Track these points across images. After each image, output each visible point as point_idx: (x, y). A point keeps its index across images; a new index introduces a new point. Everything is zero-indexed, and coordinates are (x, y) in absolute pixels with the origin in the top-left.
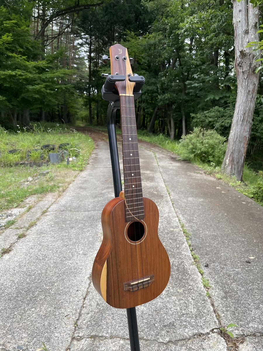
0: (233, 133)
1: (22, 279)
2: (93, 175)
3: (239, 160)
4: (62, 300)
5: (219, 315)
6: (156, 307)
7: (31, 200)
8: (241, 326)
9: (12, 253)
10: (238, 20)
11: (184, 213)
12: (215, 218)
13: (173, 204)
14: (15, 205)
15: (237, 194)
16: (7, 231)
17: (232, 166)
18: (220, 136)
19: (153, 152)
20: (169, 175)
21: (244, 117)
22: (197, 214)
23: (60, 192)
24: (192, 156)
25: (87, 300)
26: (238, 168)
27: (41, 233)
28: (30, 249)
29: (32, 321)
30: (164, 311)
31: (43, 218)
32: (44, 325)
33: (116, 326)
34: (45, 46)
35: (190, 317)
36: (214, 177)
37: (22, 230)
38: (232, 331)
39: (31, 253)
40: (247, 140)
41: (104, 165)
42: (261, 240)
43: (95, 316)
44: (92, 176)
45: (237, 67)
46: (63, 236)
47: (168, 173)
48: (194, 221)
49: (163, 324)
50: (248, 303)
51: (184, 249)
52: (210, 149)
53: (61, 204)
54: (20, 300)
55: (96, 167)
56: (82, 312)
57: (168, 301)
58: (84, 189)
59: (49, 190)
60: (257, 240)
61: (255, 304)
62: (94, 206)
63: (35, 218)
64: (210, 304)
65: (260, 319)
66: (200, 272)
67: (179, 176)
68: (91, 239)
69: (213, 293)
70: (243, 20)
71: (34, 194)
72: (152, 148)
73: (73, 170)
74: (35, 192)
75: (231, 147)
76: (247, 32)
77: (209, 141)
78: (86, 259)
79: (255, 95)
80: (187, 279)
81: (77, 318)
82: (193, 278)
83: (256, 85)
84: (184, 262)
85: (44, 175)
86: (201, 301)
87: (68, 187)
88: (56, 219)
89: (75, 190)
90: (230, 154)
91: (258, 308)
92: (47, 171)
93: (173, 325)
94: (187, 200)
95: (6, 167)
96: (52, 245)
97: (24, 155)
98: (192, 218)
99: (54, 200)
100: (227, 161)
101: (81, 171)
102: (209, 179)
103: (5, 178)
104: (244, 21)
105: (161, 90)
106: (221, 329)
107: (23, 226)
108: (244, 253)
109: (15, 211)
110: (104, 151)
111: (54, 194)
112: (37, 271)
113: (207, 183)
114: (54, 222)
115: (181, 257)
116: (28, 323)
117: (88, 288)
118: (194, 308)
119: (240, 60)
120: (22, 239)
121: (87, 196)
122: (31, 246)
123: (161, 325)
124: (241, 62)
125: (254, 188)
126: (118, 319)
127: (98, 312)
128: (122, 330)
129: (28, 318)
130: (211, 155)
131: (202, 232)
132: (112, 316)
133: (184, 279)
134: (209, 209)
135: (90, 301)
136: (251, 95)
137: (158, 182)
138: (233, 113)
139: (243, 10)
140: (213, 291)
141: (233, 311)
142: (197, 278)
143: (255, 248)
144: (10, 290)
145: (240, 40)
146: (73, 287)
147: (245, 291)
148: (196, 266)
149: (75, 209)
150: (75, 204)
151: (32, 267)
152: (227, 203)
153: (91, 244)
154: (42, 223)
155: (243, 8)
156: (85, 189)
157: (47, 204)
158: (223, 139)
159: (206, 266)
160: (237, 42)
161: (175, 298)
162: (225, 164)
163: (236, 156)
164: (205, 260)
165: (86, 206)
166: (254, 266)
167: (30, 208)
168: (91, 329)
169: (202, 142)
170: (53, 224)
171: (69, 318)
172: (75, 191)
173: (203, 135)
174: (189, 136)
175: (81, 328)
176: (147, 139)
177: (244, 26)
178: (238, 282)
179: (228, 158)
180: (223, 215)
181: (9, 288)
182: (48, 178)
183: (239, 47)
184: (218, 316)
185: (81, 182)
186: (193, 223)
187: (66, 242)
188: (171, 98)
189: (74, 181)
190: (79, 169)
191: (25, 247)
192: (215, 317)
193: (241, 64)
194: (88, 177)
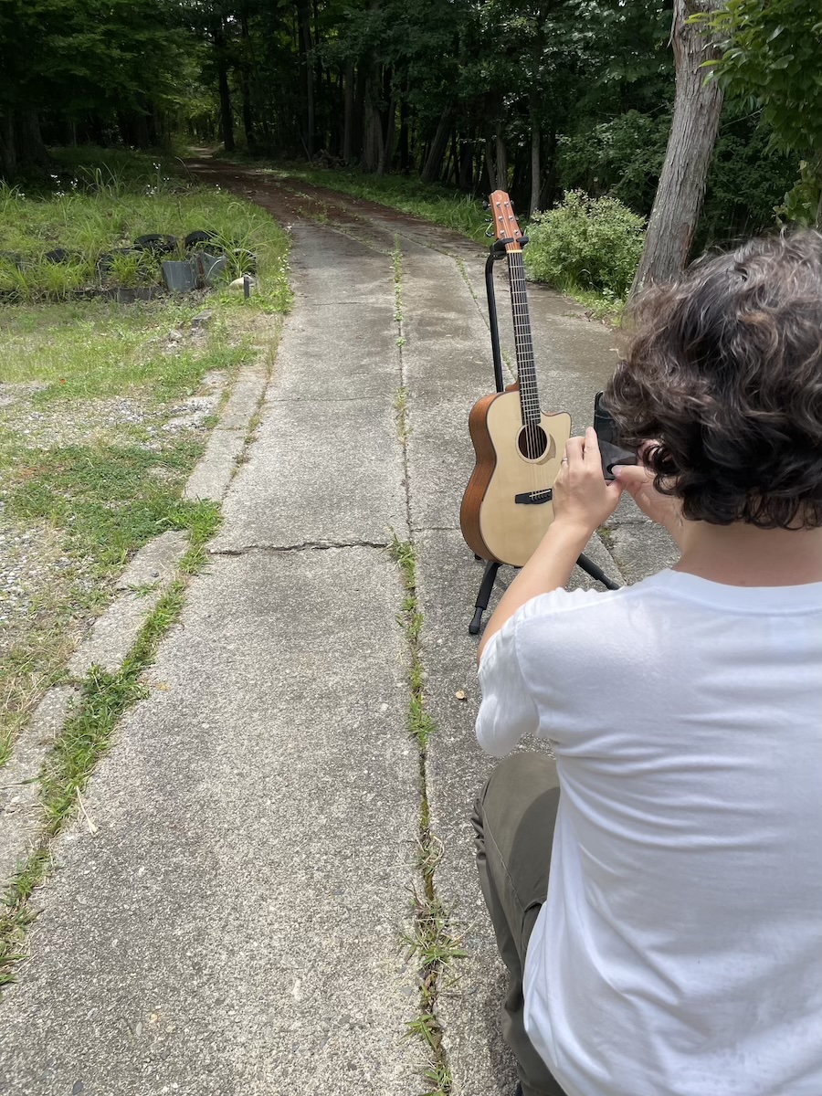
2: (321, 324)
7: (214, 380)
9: (254, 462)
14: (188, 390)
16: (215, 432)
18: (630, 215)
19: (452, 256)
21: (685, 174)
23: (264, 363)
24: (557, 270)
31: (265, 412)
36: (609, 324)
37: (242, 431)
40: (690, 232)
45: (677, 41)
52: (604, 251)
53: (285, 389)
55: (316, 302)
58: (316, 358)
63: (250, 412)
71: (213, 369)
73: (266, 312)
75: (651, 250)
77: (603, 228)
79: (716, 116)
83: (719, 90)
87: (276, 353)
88: (295, 414)
90: (647, 268)
95: (50, 301)
96: (316, 451)
97: (91, 269)
99: (263, 380)
100: (641, 284)
101: (286, 313)
102: (597, 330)
107: (239, 426)
109: (199, 402)
111: (255, 368)
112: (317, 480)
113: (591, 340)
114: (294, 418)
119: (685, 21)
120: (254, 445)
122: (280, 452)
130: (605, 266)
136: (707, 118)
149: (321, 396)
150: (316, 387)
154: (271, 420)
156: (318, 356)
157: (254, 388)
158: (637, 222)
162: (636, 293)
163: (661, 274)
165: (341, 391)
167: (225, 396)
169: (584, 233)
170: (294, 422)
172: (298, 362)
173: (588, 212)
174: (552, 214)
175: (417, 523)
179: (644, 278)
181: (289, 497)
185: (299, 341)
187: (339, 445)
189: (281, 338)
190: (278, 308)
191: (270, 454)
193: (687, 33)
194: (310, 329)
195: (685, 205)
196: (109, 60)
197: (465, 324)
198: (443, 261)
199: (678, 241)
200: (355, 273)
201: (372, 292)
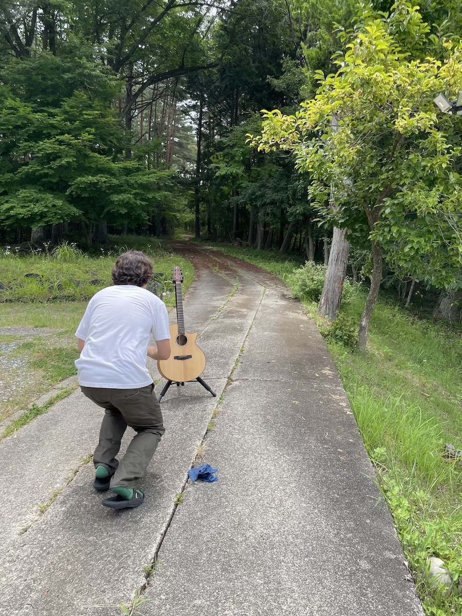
2: (187, 311)
3: (334, 301)
11: (252, 341)
12: (273, 344)
17: (327, 306)
19: (265, 287)
20: (264, 313)
21: (338, 257)
24: (301, 294)
26: (333, 308)
40: (341, 280)
67: (274, 315)
72: (268, 281)
90: (325, 294)
94: (263, 334)
98: (255, 344)
113: (295, 321)
134: (275, 339)
137: (247, 319)
152: (295, 337)
159: (241, 363)
162: (321, 304)
163: (330, 296)
169: (312, 279)
174: (300, 270)
179: (324, 298)
180: (281, 343)
195: (338, 269)
196: (135, 205)
197: (247, 313)
198: (259, 288)
199: (337, 283)
200: (215, 292)
201: (217, 300)
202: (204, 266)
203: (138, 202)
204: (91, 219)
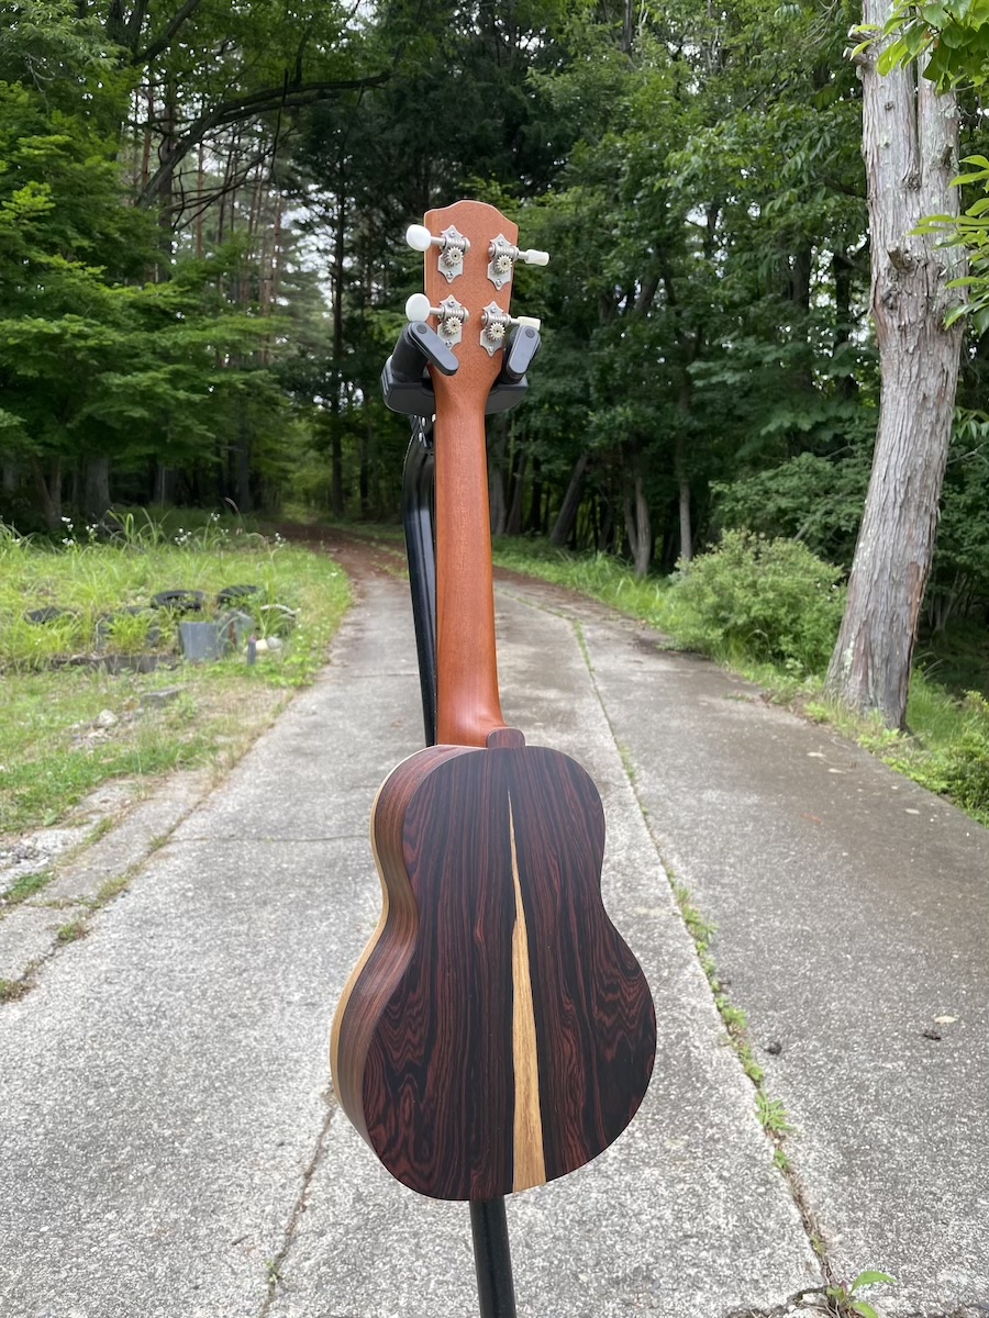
0: (865, 550)
1: (68, 1098)
2: (346, 704)
3: (891, 653)
4: (220, 1181)
5: (822, 1240)
6: (581, 1208)
7: (108, 797)
8: (907, 1282)
9: (32, 1000)
10: (883, 139)
11: (689, 848)
12: (804, 869)
13: (645, 814)
14: (49, 815)
15: (887, 777)
16: (14, 913)
17: (866, 674)
18: (819, 562)
19: (569, 619)
20: (628, 704)
21: (906, 493)
22: (737, 853)
23: (217, 766)
24: (716, 634)
25: (318, 1180)
26: (888, 681)
27: (146, 922)
28: (99, 986)
29: (107, 1260)
30: (613, 1225)
31: (152, 866)
32: (151, 1276)
33: (429, 1280)
34: (174, 229)
35: (713, 1247)
36: (801, 714)
37: (72, 910)
38: (875, 1299)
39: (107, 1001)
40: (921, 577)
41: (387, 668)
42: (977, 953)
43: (347, 1245)
44: (340, 707)
45: (880, 310)
46: (228, 934)
47: (625, 697)
48: (726, 881)
49: (610, 1272)
50: (931, 1193)
51: (686, 984)
52: (784, 610)
53: (221, 815)
54: (62, 1180)
55: (356, 673)
56: (299, 1226)
57: (628, 1185)
58: (310, 757)
59: (178, 758)
60: (965, 952)
61: (960, 1194)
62: (348, 823)
63: (123, 866)
64: (790, 1197)
65: (978, 1252)
66: (749, 1075)
67: (667, 709)
68: (334, 947)
69: (799, 1155)
70: (901, 139)
71: (123, 775)
72: (568, 603)
73: (271, 685)
74: (122, 769)
75: (860, 602)
76: (914, 184)
77: (780, 579)
78: (314, 1023)
79: (948, 411)
80: (701, 1102)
81: (280, 1251)
82: (723, 1098)
83: (951, 375)
84: (688, 1033)
85: (160, 702)
86: (753, 1187)
87: (249, 750)
88: (204, 872)
89: (277, 761)
90: (856, 628)
91: (970, 1211)
92: (173, 688)
93: (648, 1278)
94: (700, 800)
95: (19, 672)
96: (185, 970)
97: (86, 630)
98: (717, 867)
99: (194, 798)
100: (849, 652)
101: (301, 688)
102: (782, 721)
103: (11, 714)
104: (903, 146)
105: (599, 391)
106: (829, 1291)
107: (76, 897)
108: (915, 1002)
109: (50, 839)
110: (386, 614)
111: (196, 774)
112: (127, 1069)
113: (774, 737)
114: (195, 881)
115: (676, 1015)
116: (92, 1268)
117: (321, 1135)
118: (727, 1211)
119: (890, 285)
120: (71, 947)
121: (321, 781)
122: (106, 972)
123: (602, 1277)
124: (894, 293)
125: (949, 757)
126: (437, 1253)
127: (359, 1228)
128: (452, 1296)
129: (93, 1250)
130: (787, 631)
131: (757, 922)
132: (414, 1241)
133: (688, 1100)
134: (781, 833)
135: (327, 1186)
136: (934, 413)
137: (587, 731)
138: (869, 479)
139: (901, 105)
140: (800, 1147)
141: (877, 1225)
142: (738, 1097)
143: (959, 982)
144: (23, 1142)
145: (890, 213)
146: (264, 1130)
147: (921, 1149)
148: (735, 1049)
149: (275, 831)
150: (277, 813)
151: (109, 1053)
152: (850, 812)
153: (336, 966)
154: (150, 886)
155: (901, 97)
156: (312, 755)
157: (168, 813)
158: (830, 573)
159: (771, 1051)
160: (878, 220)
161: (656, 1172)
162: (841, 667)
163: (880, 637)
164: (768, 1030)
165: (316, 822)
166: (956, 1049)
167: (104, 829)
168: (332, 1294)
169: (753, 585)
170: (189, 889)
171: (249, 1250)
172: (275, 765)
173: (757, 558)
174: (705, 561)
175: (294, 1289)
176: (548, 571)
177: (902, 160)
178: (895, 1111)
179: (852, 644)
180: (833, 857)
181: (18, 1132)
182: (173, 715)
183: (885, 238)
184: (820, 1245)
185: (298, 730)
186: (723, 886)
187: (241, 956)
188: (636, 422)
189: (272, 726)
190: (292, 681)
191: (82, 977)
192: (808, 1246)
193: (895, 299)
194: (325, 712)
195: (910, 537)
197: (569, 707)
198: (556, 622)
199: (903, 590)
202: (372, 568)
203: (182, 394)
204: (50, 445)
